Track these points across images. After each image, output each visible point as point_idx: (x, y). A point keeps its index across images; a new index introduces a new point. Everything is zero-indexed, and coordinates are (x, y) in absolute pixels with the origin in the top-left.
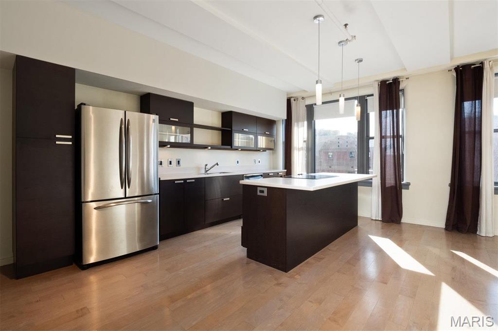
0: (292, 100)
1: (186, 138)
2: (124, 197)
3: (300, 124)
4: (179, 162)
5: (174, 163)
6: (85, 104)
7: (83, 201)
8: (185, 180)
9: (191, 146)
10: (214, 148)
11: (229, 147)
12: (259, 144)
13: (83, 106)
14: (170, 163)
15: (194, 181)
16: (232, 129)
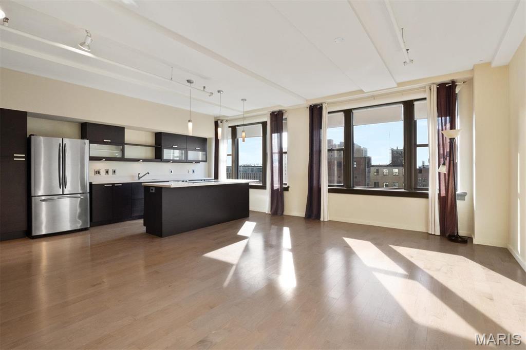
0: (219, 122)
1: (117, 154)
2: (62, 193)
3: (225, 141)
4: (114, 171)
5: (110, 172)
6: (33, 135)
7: (32, 195)
8: (113, 184)
9: (122, 159)
10: (145, 160)
11: (160, 160)
12: (189, 157)
13: (32, 137)
14: (107, 172)
15: (121, 185)
16: (161, 145)
